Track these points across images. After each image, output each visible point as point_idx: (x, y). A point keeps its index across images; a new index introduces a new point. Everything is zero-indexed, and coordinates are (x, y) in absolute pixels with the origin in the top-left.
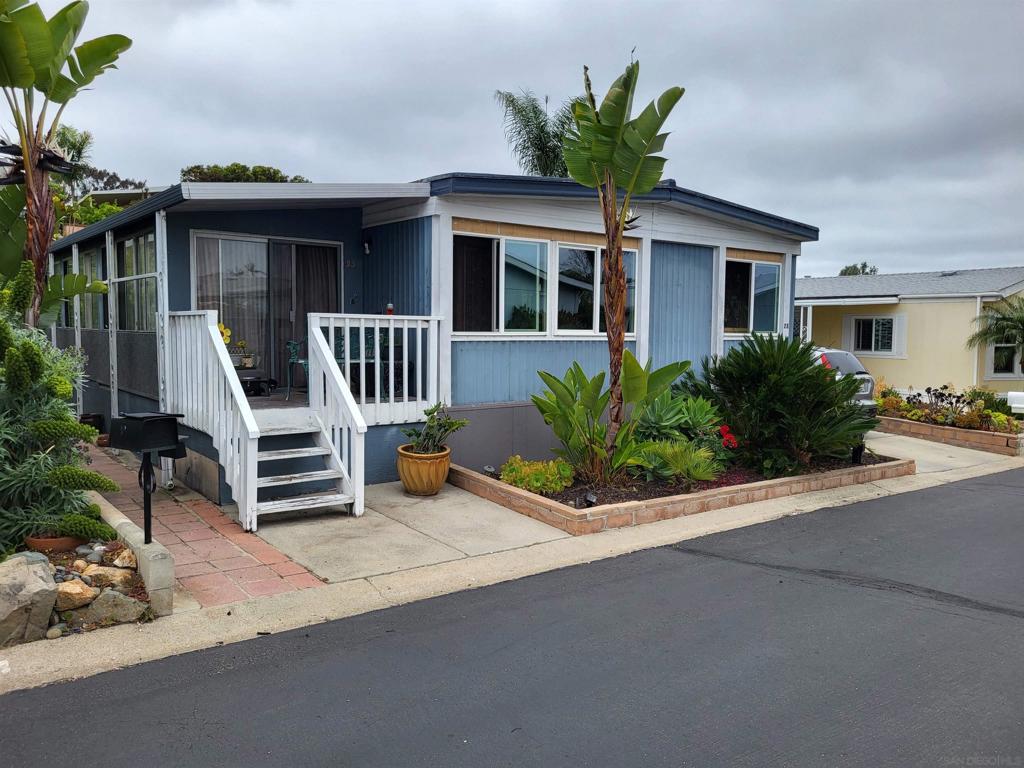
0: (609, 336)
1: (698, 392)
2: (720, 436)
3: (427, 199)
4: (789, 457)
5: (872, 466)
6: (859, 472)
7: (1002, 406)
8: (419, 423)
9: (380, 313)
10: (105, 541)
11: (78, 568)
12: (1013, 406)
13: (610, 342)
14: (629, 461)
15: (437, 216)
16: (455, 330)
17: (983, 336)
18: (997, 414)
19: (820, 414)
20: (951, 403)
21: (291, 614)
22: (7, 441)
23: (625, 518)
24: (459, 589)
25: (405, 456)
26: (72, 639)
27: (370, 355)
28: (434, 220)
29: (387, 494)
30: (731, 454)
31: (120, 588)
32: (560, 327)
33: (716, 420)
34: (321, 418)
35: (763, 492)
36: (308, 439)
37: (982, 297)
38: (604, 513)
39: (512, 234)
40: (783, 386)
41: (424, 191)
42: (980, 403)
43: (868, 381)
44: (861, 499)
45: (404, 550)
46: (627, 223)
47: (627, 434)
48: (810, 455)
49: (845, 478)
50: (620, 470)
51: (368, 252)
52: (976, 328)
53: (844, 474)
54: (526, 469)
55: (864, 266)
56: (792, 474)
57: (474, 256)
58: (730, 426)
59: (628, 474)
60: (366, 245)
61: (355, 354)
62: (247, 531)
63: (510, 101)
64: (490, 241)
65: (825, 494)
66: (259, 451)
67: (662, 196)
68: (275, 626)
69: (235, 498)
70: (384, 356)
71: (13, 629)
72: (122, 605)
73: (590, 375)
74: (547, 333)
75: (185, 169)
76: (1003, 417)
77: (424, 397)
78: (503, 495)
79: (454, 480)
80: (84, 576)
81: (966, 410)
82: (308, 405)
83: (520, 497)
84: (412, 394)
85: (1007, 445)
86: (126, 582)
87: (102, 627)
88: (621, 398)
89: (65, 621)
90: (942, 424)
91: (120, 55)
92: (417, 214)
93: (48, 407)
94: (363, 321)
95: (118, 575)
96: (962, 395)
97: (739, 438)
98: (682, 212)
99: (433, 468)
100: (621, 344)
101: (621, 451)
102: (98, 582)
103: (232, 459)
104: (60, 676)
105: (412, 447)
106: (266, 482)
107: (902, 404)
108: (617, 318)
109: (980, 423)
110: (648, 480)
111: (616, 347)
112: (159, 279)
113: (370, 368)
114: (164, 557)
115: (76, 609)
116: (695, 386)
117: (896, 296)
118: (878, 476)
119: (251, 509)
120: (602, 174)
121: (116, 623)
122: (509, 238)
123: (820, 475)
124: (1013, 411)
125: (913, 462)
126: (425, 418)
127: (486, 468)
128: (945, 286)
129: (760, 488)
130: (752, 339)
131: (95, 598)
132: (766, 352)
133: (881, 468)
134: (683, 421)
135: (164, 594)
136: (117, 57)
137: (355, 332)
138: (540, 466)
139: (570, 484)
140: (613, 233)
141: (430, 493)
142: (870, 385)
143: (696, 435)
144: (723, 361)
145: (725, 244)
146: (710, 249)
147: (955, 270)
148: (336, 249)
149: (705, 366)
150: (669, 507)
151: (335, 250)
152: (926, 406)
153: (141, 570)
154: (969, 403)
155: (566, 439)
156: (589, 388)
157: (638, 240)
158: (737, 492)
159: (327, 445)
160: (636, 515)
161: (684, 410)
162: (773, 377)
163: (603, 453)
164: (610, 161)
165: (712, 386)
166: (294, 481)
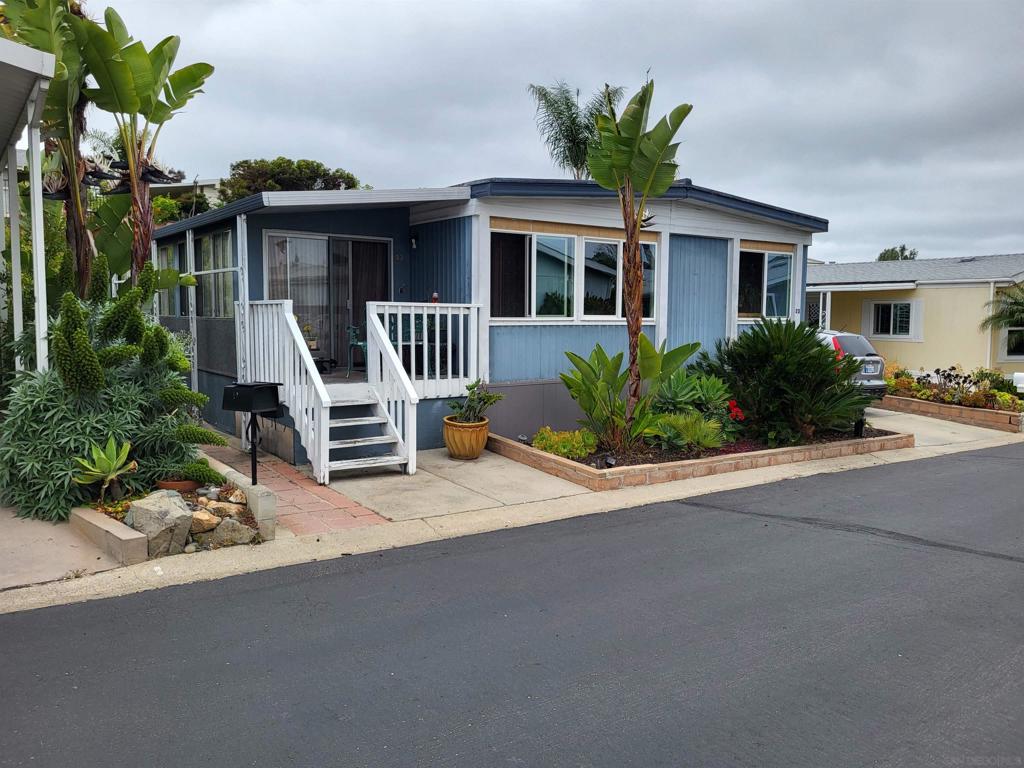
0: (628, 321)
1: (711, 371)
2: (729, 410)
3: (468, 200)
4: (792, 429)
5: (872, 439)
6: (858, 444)
7: (1009, 387)
8: (461, 397)
9: (426, 301)
10: (218, 484)
11: (202, 503)
12: (1019, 386)
13: (629, 326)
14: (646, 431)
15: (477, 216)
16: (492, 315)
17: (996, 321)
18: (1002, 393)
19: (822, 391)
20: (958, 383)
21: (365, 542)
22: (141, 405)
23: (639, 478)
24: (498, 528)
25: (450, 425)
26: (204, 553)
27: (419, 338)
28: (474, 220)
29: (434, 458)
30: (741, 427)
31: (236, 517)
32: (585, 313)
33: (727, 396)
34: (378, 391)
35: (766, 459)
36: (367, 410)
37: (995, 282)
38: (621, 473)
39: (543, 231)
40: (787, 365)
41: (466, 193)
42: (987, 382)
43: (877, 362)
44: (858, 467)
45: (452, 500)
46: (644, 221)
47: (644, 408)
48: (813, 428)
49: (844, 450)
50: (638, 439)
51: (414, 246)
52: (990, 312)
53: (844, 445)
54: (555, 437)
55: (903, 249)
56: (795, 444)
57: (509, 251)
58: (739, 402)
59: (646, 443)
60: (413, 241)
61: (406, 337)
62: (321, 485)
63: (542, 94)
64: (523, 237)
65: (825, 462)
66: (331, 418)
67: (678, 194)
68: (355, 550)
69: (309, 457)
70: (431, 339)
71: (162, 544)
72: (239, 531)
73: (610, 354)
74: (574, 318)
75: (234, 164)
76: (1007, 396)
77: (466, 375)
78: (534, 458)
79: (491, 447)
80: (208, 507)
81: (973, 389)
82: (367, 381)
83: (549, 460)
84: (455, 373)
85: (1010, 423)
86: (240, 514)
87: (224, 546)
88: (638, 376)
89: (198, 542)
90: (949, 403)
91: (205, 80)
92: (458, 214)
93: (166, 379)
94: (413, 308)
95: (233, 509)
96: (969, 376)
97: (747, 412)
98: (698, 208)
99: (474, 436)
100: (639, 328)
101: (638, 423)
102: (218, 512)
103: (307, 426)
104: (200, 578)
105: (456, 418)
106: (337, 445)
107: (913, 385)
108: (636, 304)
109: (986, 401)
110: (663, 448)
111: (634, 330)
112: (240, 274)
113: (419, 349)
114: (269, 494)
115: (205, 532)
116: (709, 365)
117: (913, 281)
118: (877, 448)
119: (324, 467)
120: (621, 178)
121: (235, 544)
122: (540, 234)
123: (821, 446)
124: (1019, 391)
125: (912, 436)
126: (466, 393)
127: (520, 437)
128: (962, 271)
129: (763, 456)
130: (762, 323)
131: (218, 524)
132: (773, 334)
133: (880, 441)
134: (696, 397)
135: (269, 524)
136: (203, 83)
137: (406, 317)
138: (567, 435)
139: (593, 451)
140: (632, 229)
141: (471, 457)
142: (879, 366)
143: (708, 409)
144: (735, 343)
145: (739, 236)
146: (725, 241)
147: (974, 255)
148: (387, 244)
149: (719, 348)
150: (679, 470)
151: (385, 246)
152: (935, 386)
153: (251, 505)
154: (975, 383)
155: (590, 411)
156: (610, 366)
157: (657, 234)
158: (742, 458)
159: (383, 415)
160: (650, 476)
161: (698, 387)
162: (779, 357)
163: (622, 423)
164: (628, 167)
165: (726, 367)
166: (357, 444)
